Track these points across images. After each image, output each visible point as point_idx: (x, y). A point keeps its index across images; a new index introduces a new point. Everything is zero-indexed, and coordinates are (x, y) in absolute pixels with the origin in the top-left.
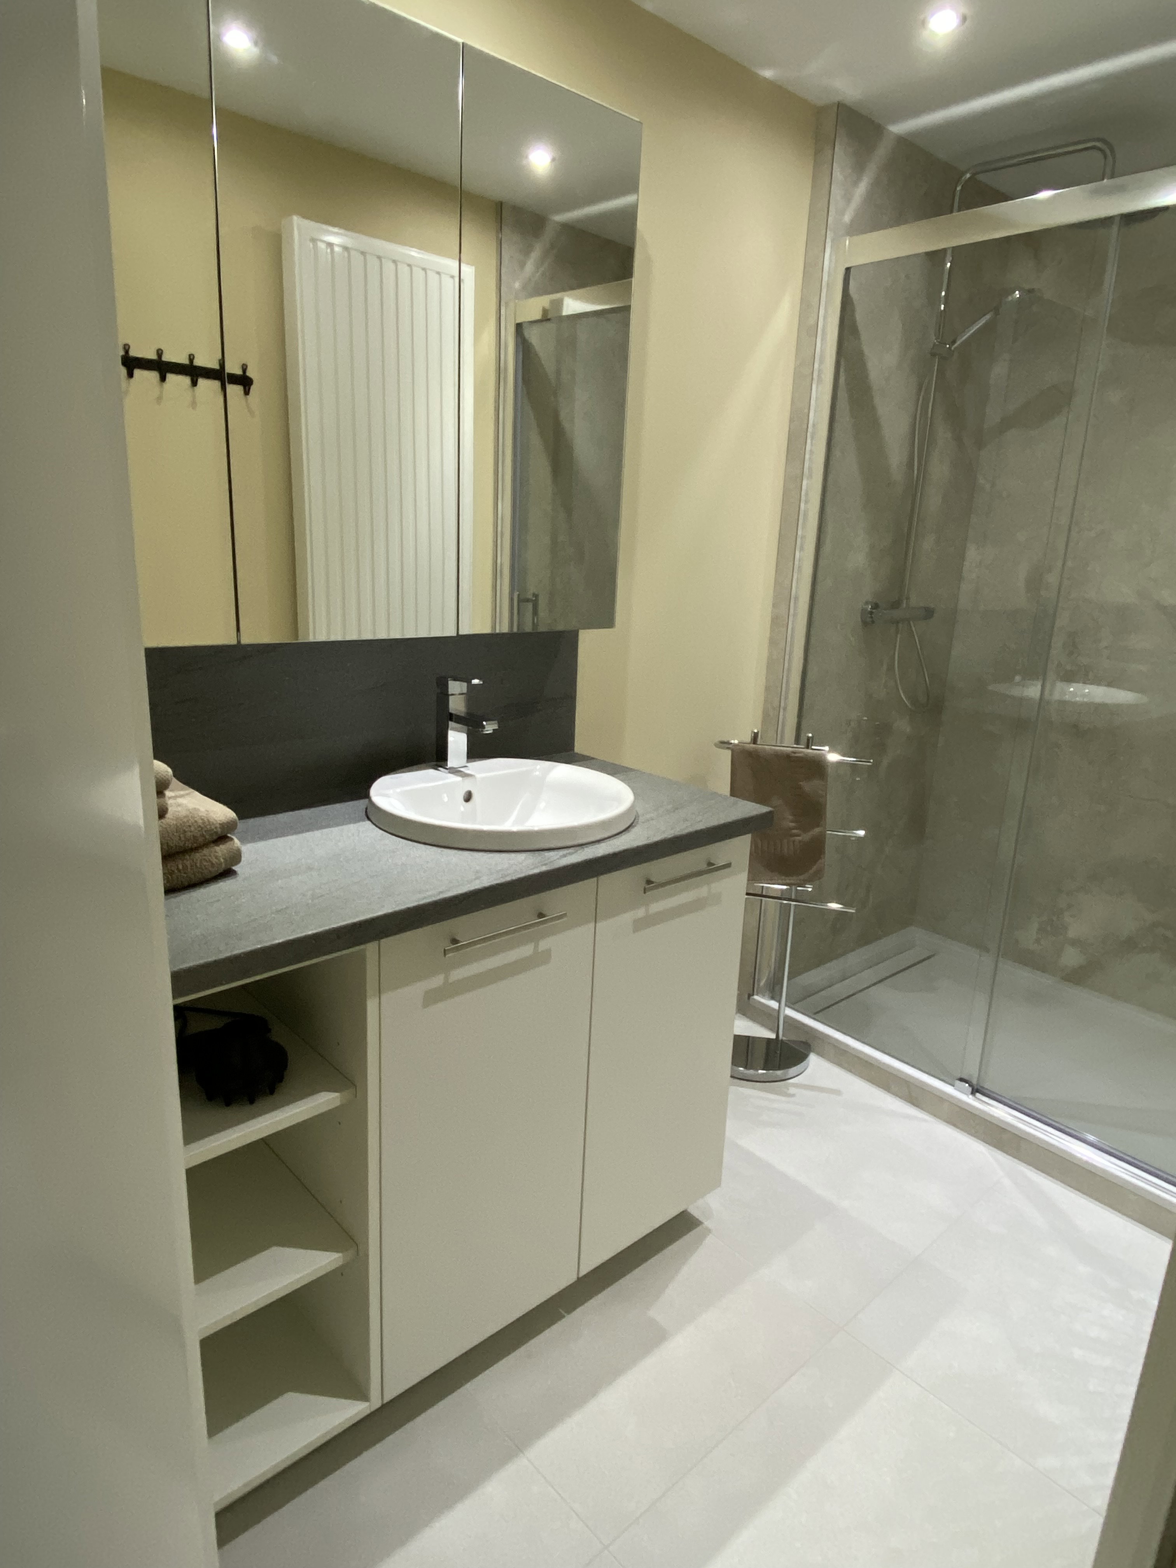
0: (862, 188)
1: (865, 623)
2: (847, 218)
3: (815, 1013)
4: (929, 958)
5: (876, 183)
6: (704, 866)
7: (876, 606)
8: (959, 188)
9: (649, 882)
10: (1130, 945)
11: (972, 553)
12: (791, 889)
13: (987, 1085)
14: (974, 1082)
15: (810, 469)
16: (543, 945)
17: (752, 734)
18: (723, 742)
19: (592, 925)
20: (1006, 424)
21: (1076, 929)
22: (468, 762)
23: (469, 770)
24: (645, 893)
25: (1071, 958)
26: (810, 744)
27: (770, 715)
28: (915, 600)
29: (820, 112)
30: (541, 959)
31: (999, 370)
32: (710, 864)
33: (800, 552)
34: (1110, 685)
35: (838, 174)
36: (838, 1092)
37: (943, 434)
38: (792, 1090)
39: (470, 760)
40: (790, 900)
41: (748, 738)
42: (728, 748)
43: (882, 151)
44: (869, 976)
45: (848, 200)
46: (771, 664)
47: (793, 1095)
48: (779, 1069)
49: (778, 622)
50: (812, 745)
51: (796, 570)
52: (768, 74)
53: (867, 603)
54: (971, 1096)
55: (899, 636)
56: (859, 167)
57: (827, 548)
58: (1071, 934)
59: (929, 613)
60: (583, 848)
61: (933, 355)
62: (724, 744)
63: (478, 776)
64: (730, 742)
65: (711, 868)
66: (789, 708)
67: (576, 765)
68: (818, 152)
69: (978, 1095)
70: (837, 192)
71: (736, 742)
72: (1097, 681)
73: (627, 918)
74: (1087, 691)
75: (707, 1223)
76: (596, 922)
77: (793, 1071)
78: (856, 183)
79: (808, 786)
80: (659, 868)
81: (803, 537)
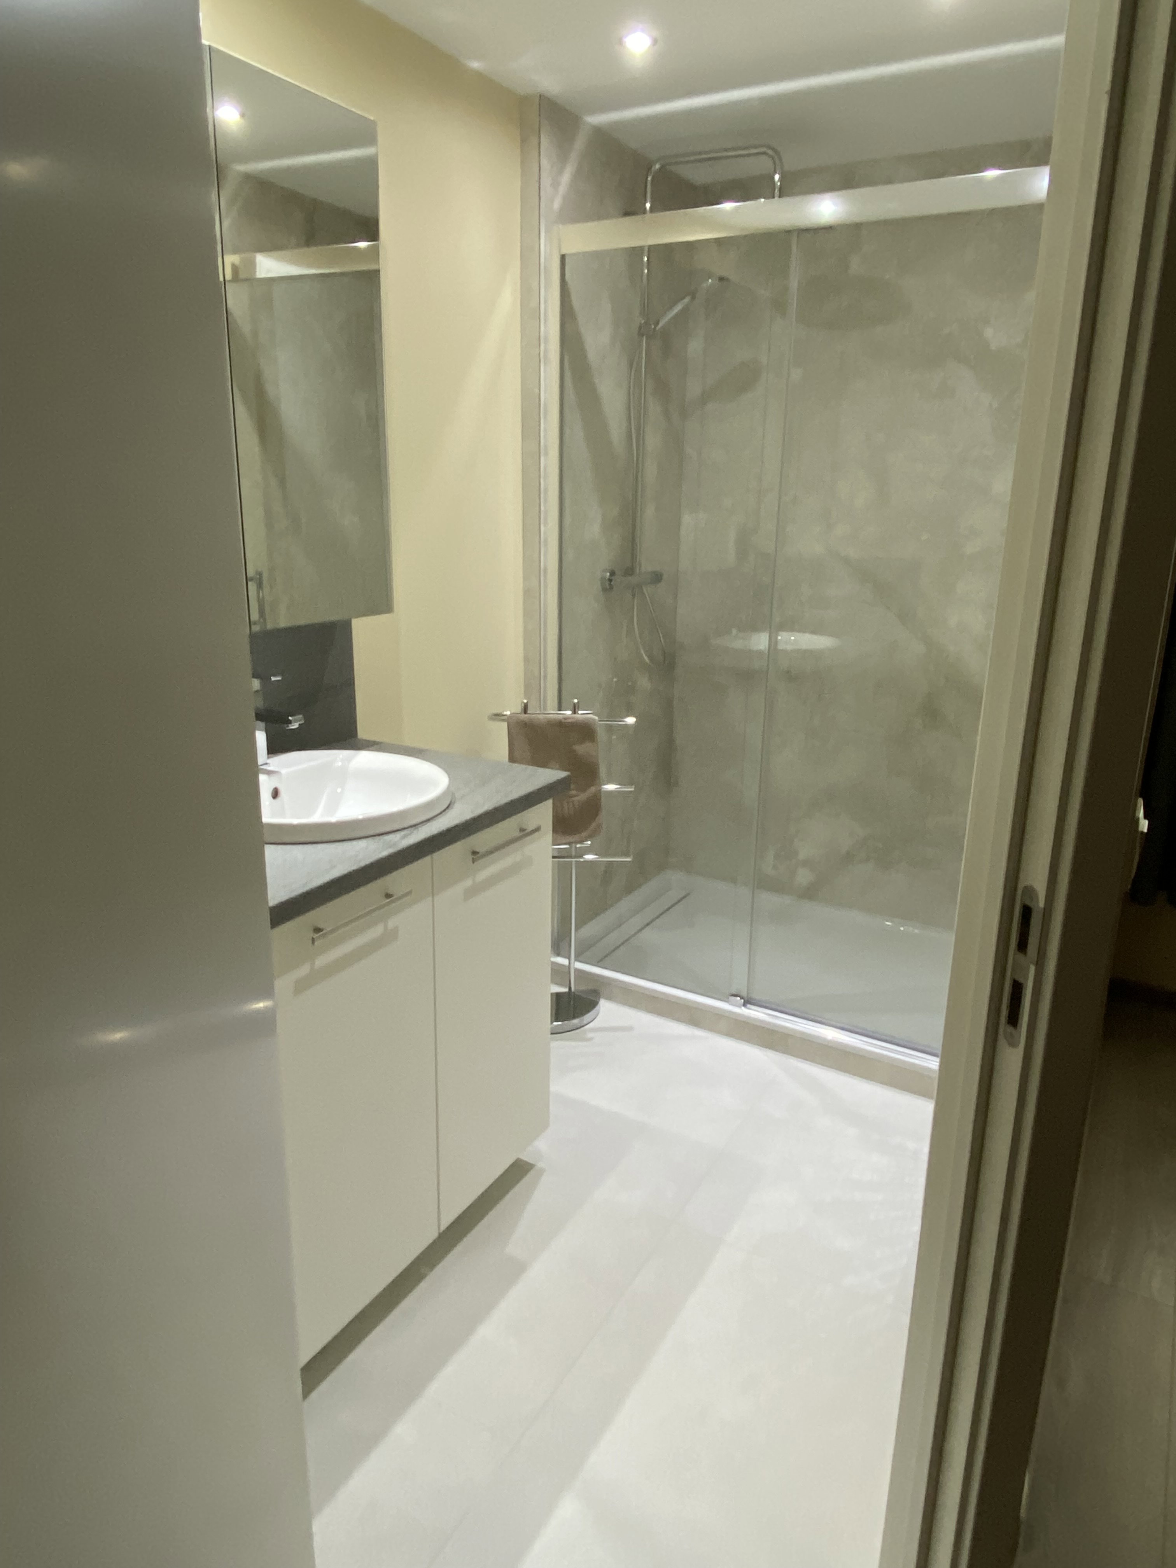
0: (566, 177)
1: (604, 590)
2: (557, 204)
3: (598, 962)
4: (684, 897)
5: (577, 174)
6: (517, 834)
7: (613, 573)
8: (649, 179)
9: (474, 853)
10: (849, 858)
11: (687, 519)
12: (571, 848)
13: (756, 996)
14: (744, 994)
15: (546, 446)
16: (391, 923)
17: (521, 704)
18: (497, 715)
19: (430, 898)
20: (705, 398)
21: (805, 851)
22: (268, 758)
23: (269, 766)
24: (473, 862)
25: (804, 877)
26: (577, 710)
27: (532, 684)
28: (646, 565)
29: (523, 101)
30: (390, 937)
31: (695, 346)
32: (522, 830)
33: (545, 526)
34: (813, 632)
35: (544, 162)
36: (630, 1029)
37: (654, 408)
38: (590, 1035)
39: (270, 755)
40: (571, 857)
41: (518, 709)
42: (503, 720)
43: (579, 144)
44: (636, 922)
45: (555, 184)
46: (527, 635)
47: (591, 1039)
48: (574, 1018)
49: (530, 595)
50: (579, 710)
51: (542, 544)
52: (475, 65)
53: (605, 571)
54: (743, 1008)
55: (636, 601)
56: (563, 159)
57: (568, 520)
58: (802, 856)
59: (657, 578)
60: (417, 828)
61: (641, 334)
62: (498, 716)
63: (284, 771)
64: (503, 713)
65: (525, 833)
66: (549, 677)
67: (369, 750)
68: (524, 141)
69: (749, 1006)
70: (546, 181)
71: (508, 713)
72: (802, 630)
73: (459, 889)
74: (793, 638)
75: (540, 1165)
76: (433, 895)
77: (587, 1017)
78: (561, 172)
79: (581, 749)
80: (483, 839)
81: (546, 512)
